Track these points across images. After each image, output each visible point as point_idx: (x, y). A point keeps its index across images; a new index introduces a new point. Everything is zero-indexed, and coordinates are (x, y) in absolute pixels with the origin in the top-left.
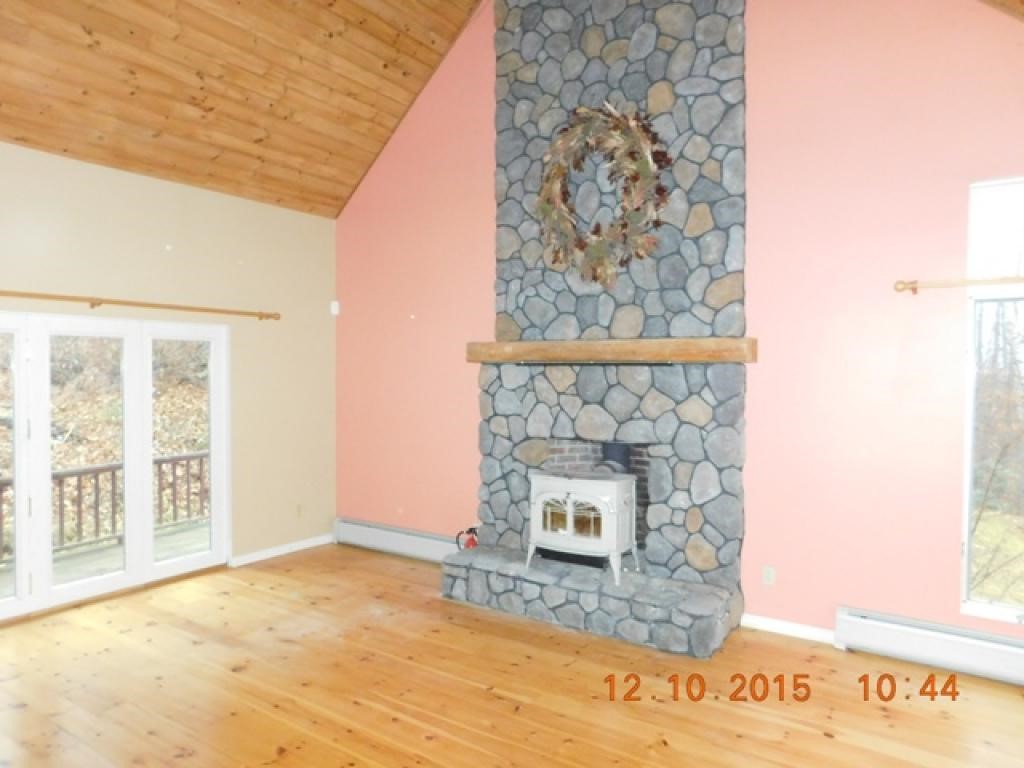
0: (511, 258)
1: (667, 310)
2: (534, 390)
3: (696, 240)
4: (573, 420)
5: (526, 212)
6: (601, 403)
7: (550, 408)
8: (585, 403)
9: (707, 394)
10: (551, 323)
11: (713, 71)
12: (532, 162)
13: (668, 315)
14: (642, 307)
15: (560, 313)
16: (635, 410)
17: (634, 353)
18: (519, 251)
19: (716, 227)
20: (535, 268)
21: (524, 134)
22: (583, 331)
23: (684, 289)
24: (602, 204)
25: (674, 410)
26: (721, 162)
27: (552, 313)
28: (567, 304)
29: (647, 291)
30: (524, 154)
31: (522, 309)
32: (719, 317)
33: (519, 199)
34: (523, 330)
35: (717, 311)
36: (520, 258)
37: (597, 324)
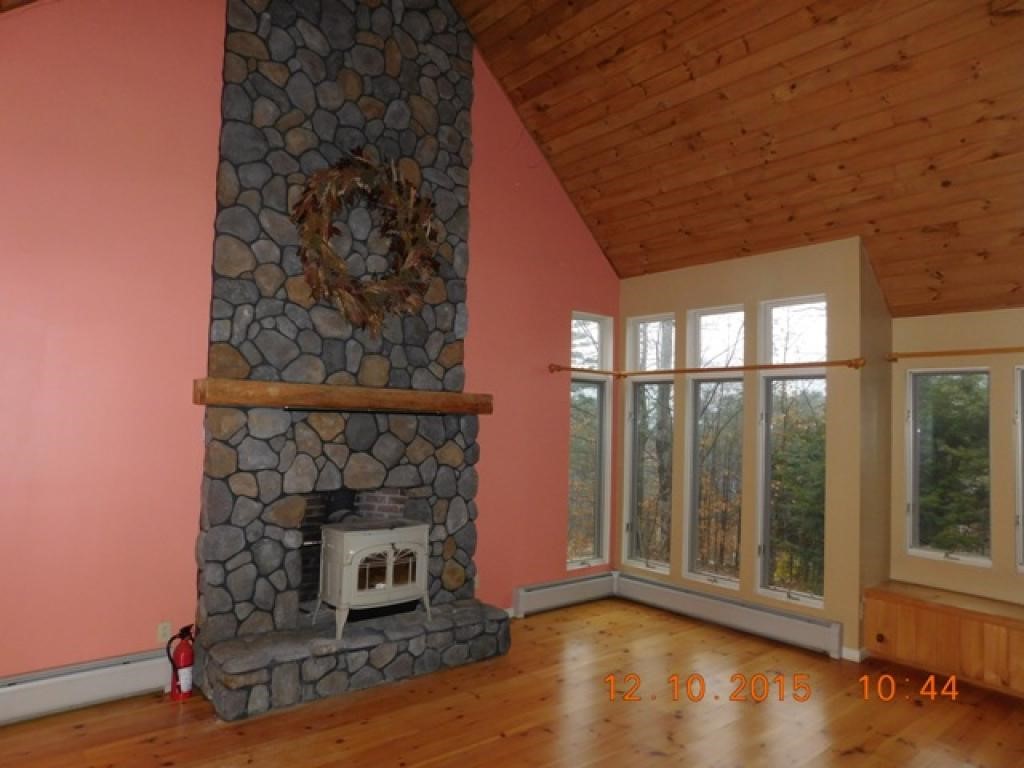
0: (239, 278)
1: (409, 364)
2: (293, 439)
3: (433, 306)
4: (341, 471)
5: (262, 229)
6: (369, 451)
7: (314, 459)
8: (352, 451)
9: (459, 439)
10: (292, 361)
11: (451, 172)
12: (274, 175)
13: (410, 369)
14: (388, 356)
15: (301, 353)
16: (401, 458)
17: (412, 403)
18: (252, 272)
19: (448, 301)
20: (274, 297)
21: (266, 140)
22: (328, 375)
23: (423, 347)
24: (353, 251)
25: (434, 455)
26: (453, 247)
27: (295, 352)
28: (312, 344)
29: (394, 344)
30: (263, 161)
31: (252, 342)
32: (448, 375)
33: (256, 210)
34: (253, 368)
35: (446, 370)
36: (254, 281)
37: (345, 369)
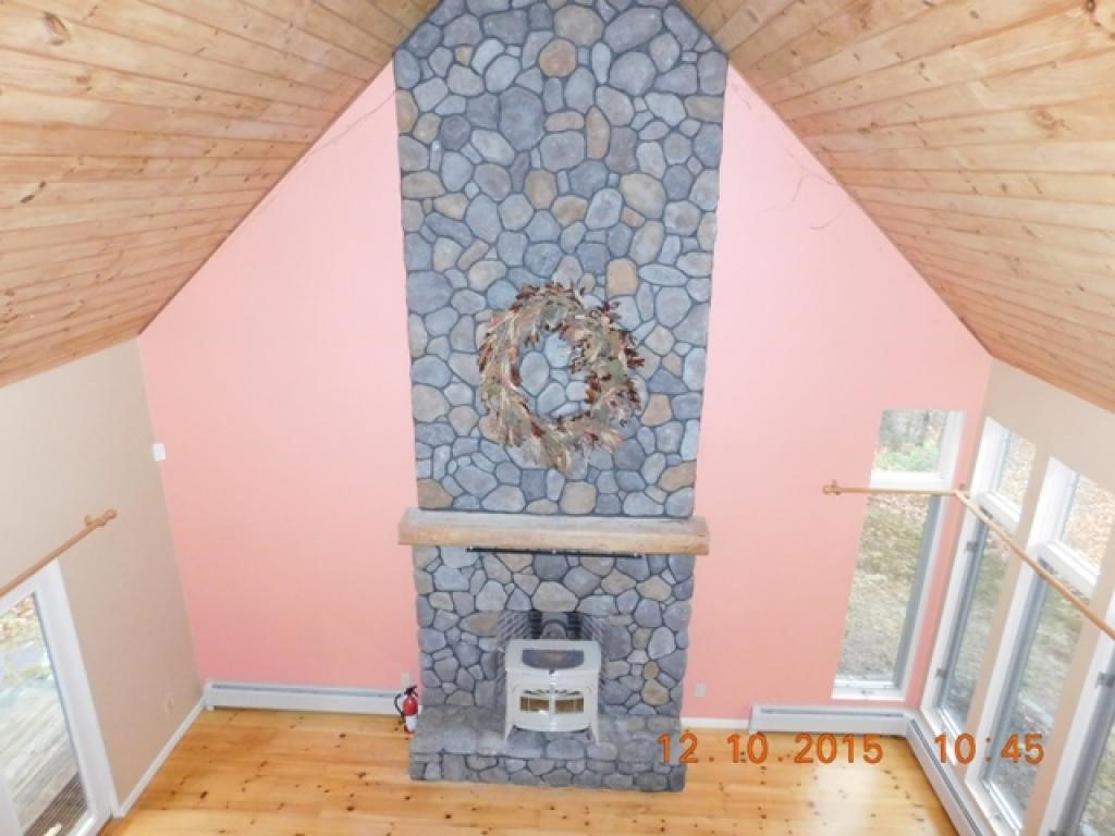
0: (436, 421)
1: (620, 489)
2: (483, 568)
3: (653, 428)
4: (530, 597)
5: (453, 373)
6: (560, 580)
7: (504, 585)
8: (542, 580)
10: (490, 492)
11: (682, 263)
12: (460, 316)
13: (622, 494)
14: (595, 483)
15: (500, 484)
16: (596, 588)
18: (446, 416)
19: (674, 419)
20: (469, 436)
21: (448, 282)
22: (528, 502)
23: (639, 472)
24: (551, 380)
25: (635, 588)
26: (683, 357)
27: (492, 484)
28: (510, 475)
29: (601, 471)
30: (449, 304)
31: (453, 476)
32: (671, 499)
33: (443, 356)
34: (455, 498)
35: (669, 494)
36: (449, 423)
37: (545, 497)
